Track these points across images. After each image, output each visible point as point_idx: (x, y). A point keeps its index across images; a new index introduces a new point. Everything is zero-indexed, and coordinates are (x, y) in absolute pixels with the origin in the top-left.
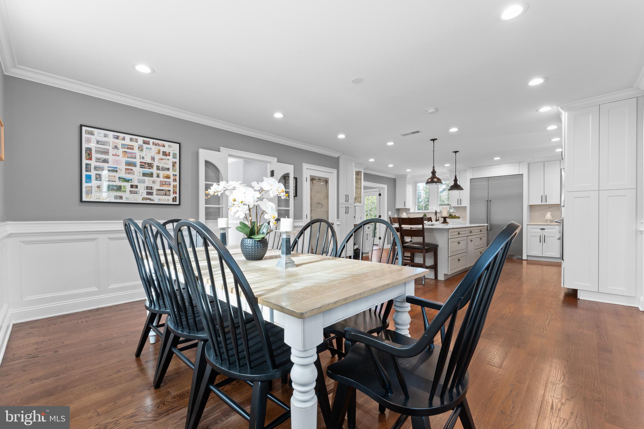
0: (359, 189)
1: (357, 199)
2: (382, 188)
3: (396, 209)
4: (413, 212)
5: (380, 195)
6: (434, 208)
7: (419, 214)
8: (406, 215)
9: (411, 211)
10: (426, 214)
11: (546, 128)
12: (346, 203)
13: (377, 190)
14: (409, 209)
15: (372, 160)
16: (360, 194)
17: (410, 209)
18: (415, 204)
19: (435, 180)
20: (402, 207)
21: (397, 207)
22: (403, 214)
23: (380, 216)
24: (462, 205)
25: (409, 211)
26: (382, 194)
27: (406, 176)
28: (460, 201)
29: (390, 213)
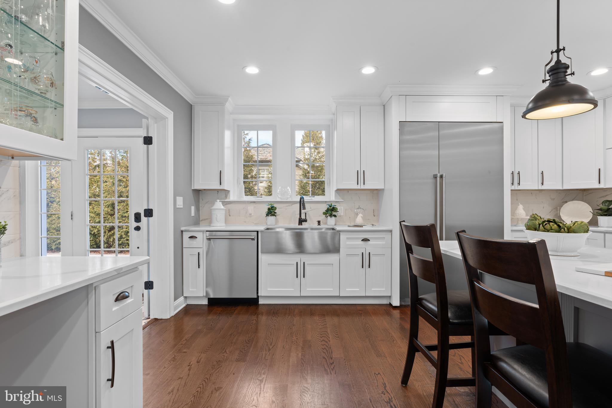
3: (193, 189)
4: (236, 199)
5: (148, 141)
7: (254, 205)
9: (232, 197)
10: (275, 205)
14: (226, 192)
17: (229, 191)
18: (238, 179)
20: (213, 185)
21: (197, 187)
22: (214, 204)
23: (149, 213)
24: (367, 187)
25: (226, 197)
26: (154, 140)
27: (230, 99)
28: (361, 176)
29: (180, 201)
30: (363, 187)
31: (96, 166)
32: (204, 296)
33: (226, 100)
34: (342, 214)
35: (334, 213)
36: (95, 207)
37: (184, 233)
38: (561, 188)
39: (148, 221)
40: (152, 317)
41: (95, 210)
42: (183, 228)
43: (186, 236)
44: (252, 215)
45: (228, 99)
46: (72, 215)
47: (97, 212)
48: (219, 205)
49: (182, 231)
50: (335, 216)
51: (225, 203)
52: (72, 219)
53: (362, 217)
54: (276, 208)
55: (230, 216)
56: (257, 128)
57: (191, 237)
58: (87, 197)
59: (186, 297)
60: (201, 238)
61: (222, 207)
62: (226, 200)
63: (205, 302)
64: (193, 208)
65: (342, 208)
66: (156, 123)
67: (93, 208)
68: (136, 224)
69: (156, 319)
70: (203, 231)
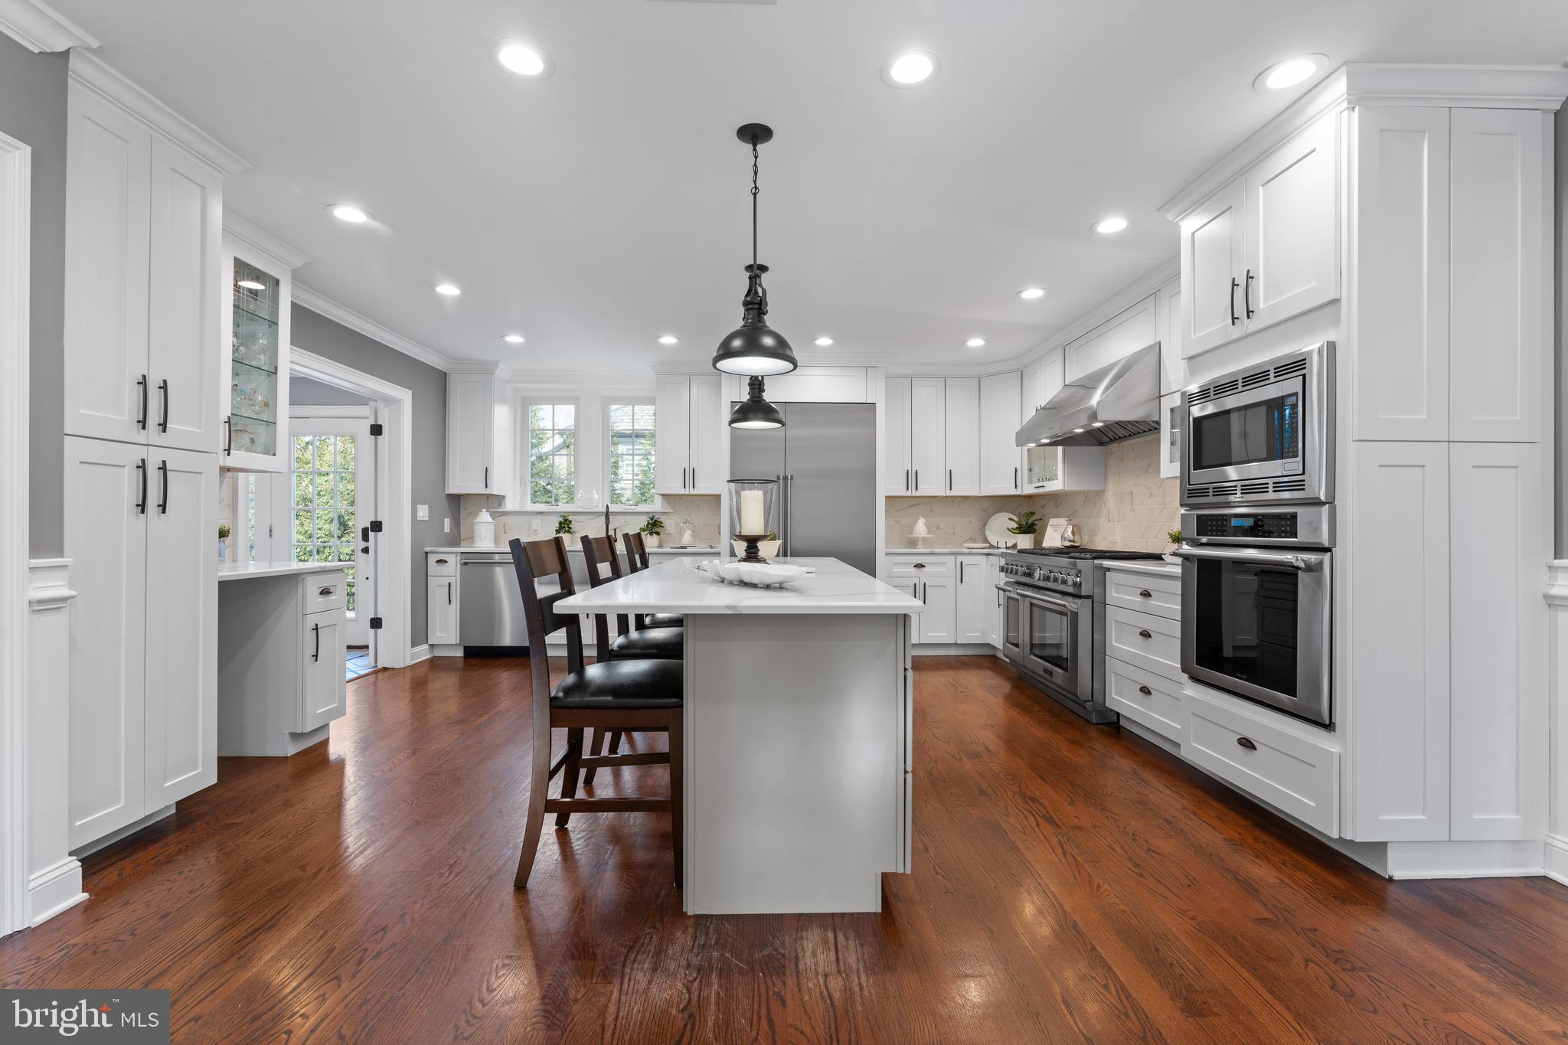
0: (263, 377)
1: (250, 428)
2: (389, 401)
3: (448, 495)
4: (517, 508)
5: (376, 430)
6: (596, 496)
7: (541, 517)
8: (490, 519)
9: (510, 505)
10: (570, 518)
11: (1092, 227)
12: (141, 437)
13: (364, 410)
14: (500, 499)
15: (350, 214)
16: (266, 405)
17: (503, 497)
18: (522, 478)
19: (768, 341)
20: (476, 487)
21: (453, 488)
22: (477, 515)
23: (377, 526)
24: (698, 491)
25: (500, 505)
26: (385, 430)
27: (500, 365)
28: (690, 475)
29: (423, 512)
30: (692, 492)
31: (308, 443)
32: (456, 644)
33: (495, 365)
34: (672, 531)
35: (657, 530)
36: (305, 523)
37: (429, 555)
38: (977, 494)
39: (376, 536)
40: (380, 666)
41: (306, 528)
42: (427, 549)
43: (432, 559)
44: (539, 532)
45: (498, 365)
46: (270, 531)
47: (309, 532)
48: (485, 516)
49: (427, 553)
50: (658, 534)
51: (494, 515)
52: (270, 536)
53: (690, 535)
54: (571, 522)
55: (505, 533)
56: (554, 400)
57: (439, 561)
58: (293, 505)
59: (432, 646)
60: (453, 563)
61: (492, 521)
62: (499, 510)
63: (459, 653)
64: (447, 521)
65: (672, 521)
66: (387, 407)
67: (302, 525)
68: (363, 545)
69: (385, 669)
70: (456, 553)
